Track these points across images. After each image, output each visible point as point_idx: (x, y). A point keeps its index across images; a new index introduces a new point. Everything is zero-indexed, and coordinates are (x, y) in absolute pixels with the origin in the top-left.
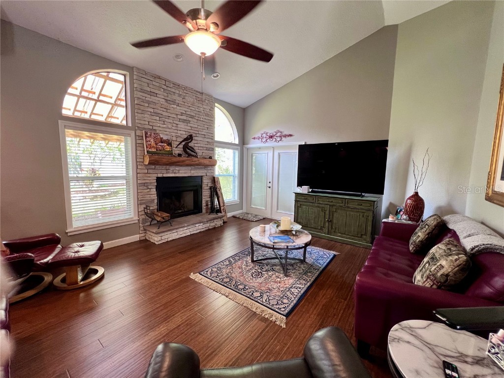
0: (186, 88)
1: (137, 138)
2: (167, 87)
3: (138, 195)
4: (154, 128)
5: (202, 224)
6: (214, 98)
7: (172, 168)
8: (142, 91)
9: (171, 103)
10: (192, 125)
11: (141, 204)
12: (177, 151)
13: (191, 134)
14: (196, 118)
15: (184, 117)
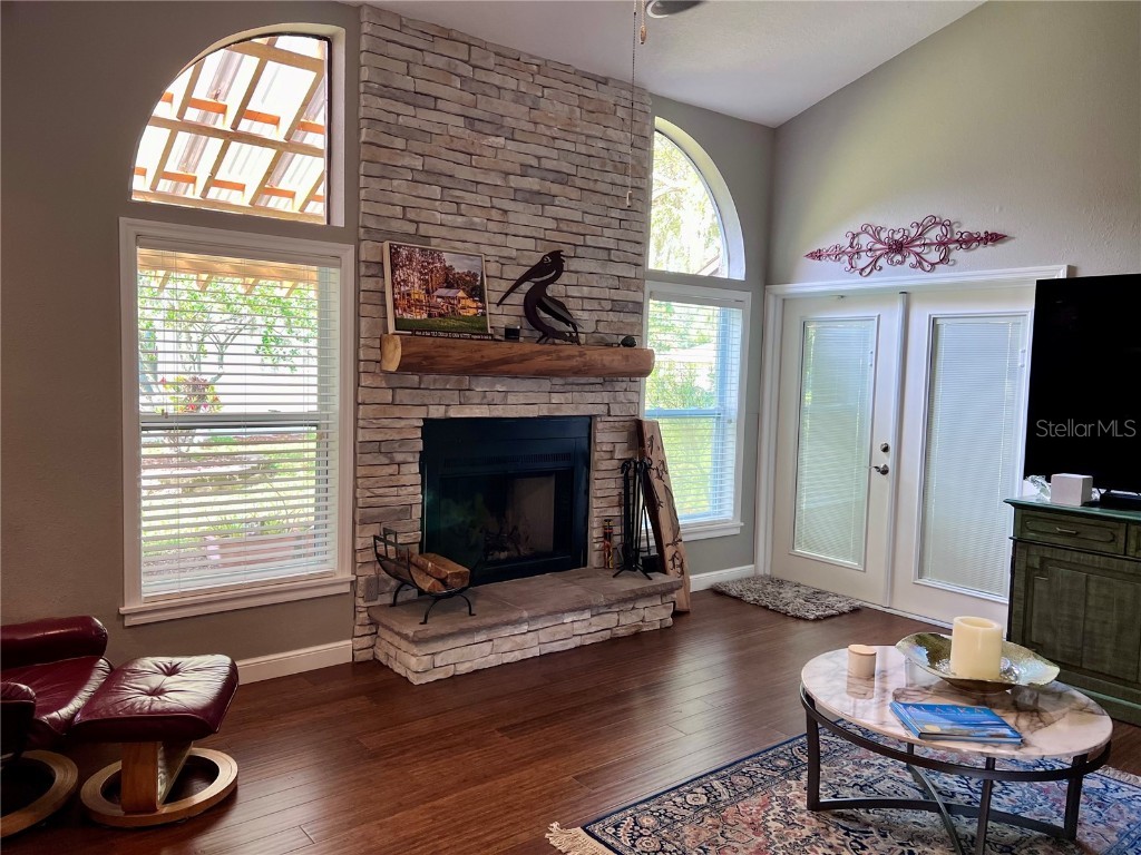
0: (543, 67)
1: (363, 270)
2: (474, 67)
3: (356, 487)
4: (424, 229)
5: (587, 615)
6: (651, 95)
7: (481, 385)
8: (387, 91)
9: (488, 128)
10: (561, 213)
11: (363, 522)
12: (505, 316)
13: (555, 248)
14: (579, 183)
15: (531, 183)
